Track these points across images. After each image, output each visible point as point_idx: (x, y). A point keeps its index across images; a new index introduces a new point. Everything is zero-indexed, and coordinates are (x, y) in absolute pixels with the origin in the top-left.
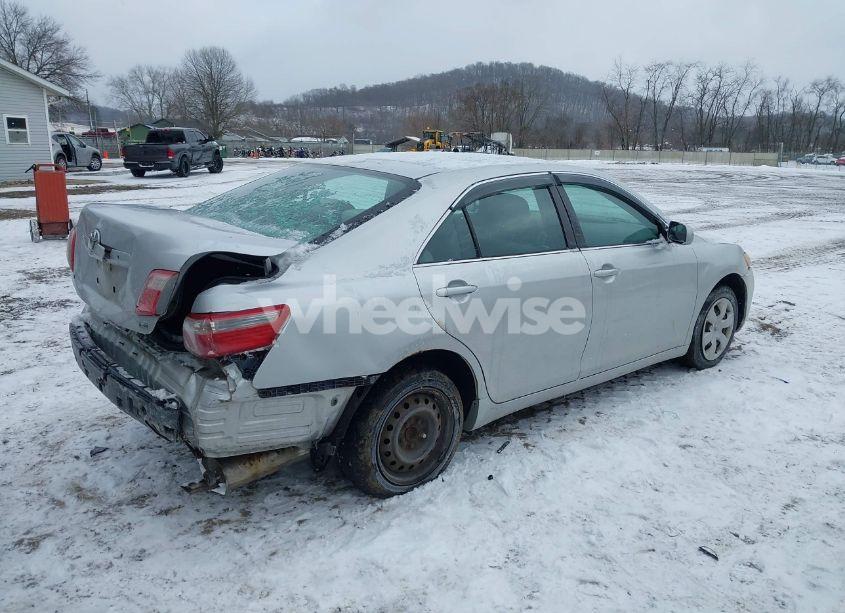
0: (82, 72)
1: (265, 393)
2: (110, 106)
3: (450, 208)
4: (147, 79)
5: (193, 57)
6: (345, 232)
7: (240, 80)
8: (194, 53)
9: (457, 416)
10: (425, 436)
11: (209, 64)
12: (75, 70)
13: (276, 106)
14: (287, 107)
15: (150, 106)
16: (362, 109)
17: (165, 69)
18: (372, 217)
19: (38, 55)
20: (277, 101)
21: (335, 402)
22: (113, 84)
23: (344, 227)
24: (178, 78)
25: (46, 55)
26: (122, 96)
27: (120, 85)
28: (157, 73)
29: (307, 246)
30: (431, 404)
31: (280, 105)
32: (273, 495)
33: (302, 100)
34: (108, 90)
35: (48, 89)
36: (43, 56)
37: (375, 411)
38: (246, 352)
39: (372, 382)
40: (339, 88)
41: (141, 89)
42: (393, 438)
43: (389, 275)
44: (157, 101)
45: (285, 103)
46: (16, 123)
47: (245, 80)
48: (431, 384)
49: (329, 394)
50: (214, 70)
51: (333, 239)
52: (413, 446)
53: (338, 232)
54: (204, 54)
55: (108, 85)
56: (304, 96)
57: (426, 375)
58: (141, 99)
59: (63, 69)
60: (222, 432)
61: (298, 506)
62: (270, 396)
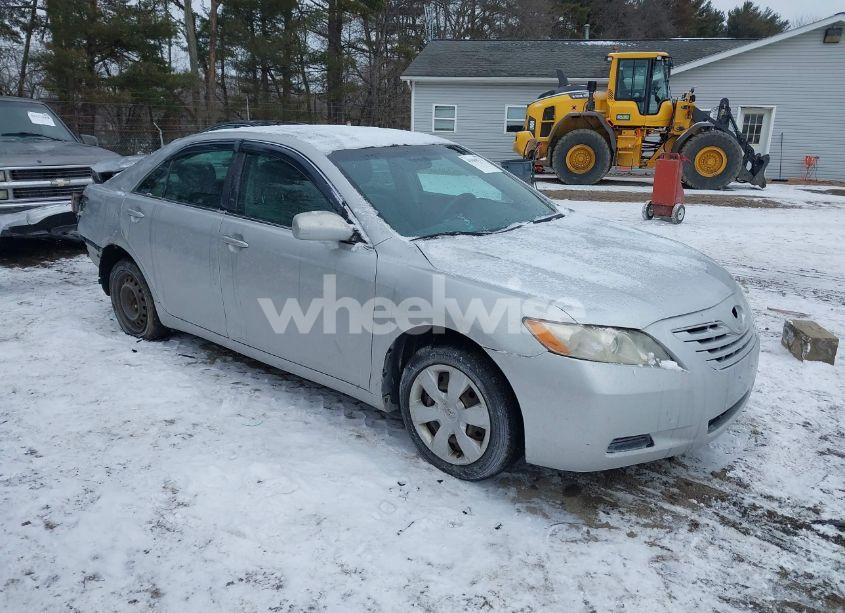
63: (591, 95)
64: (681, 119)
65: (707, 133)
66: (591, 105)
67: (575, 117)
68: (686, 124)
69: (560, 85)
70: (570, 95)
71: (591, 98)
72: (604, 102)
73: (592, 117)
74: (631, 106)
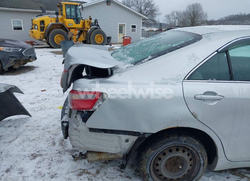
0: (157, 13)
1: (92, 130)
2: (164, 23)
3: (217, 51)
4: (175, 14)
5: (189, 7)
6: (149, 60)
7: (203, 13)
8: (190, 5)
9: (202, 162)
10: (180, 167)
11: (194, 8)
12: (155, 12)
13: (215, 21)
14: (218, 21)
15: (175, 22)
16: (247, 21)
17: (181, 11)
18: (167, 53)
19: (147, 9)
20: (215, 20)
21: (127, 141)
22: (166, 16)
23: (150, 57)
24: (185, 14)
25: (149, 9)
26: (168, 20)
27: (168, 17)
28: (179, 13)
29: (130, 65)
30: (186, 153)
31: (216, 21)
32: (112, 168)
33: (224, 19)
34: (165, 18)
35: (143, 17)
36: (148, 9)
37: (150, 150)
38: (84, 110)
39: (147, 136)
40: (239, 14)
41: (173, 17)
42: (161, 164)
43: (167, 83)
44: (177, 21)
45: (218, 20)
46: (134, 27)
47: (204, 13)
48: (186, 144)
49: (124, 137)
50: (195, 10)
51: (142, 63)
52: (173, 170)
53: (146, 60)
54: (193, 5)
55: (165, 17)
56: (225, 17)
57: (184, 139)
58: (173, 20)
59: (152, 12)
60: (79, 141)
61: (119, 177)
62: (94, 131)
63: (57, 17)
64: (87, 25)
65: (97, 30)
66: (57, 20)
67: (53, 25)
68: (89, 27)
69: (43, 12)
70: (49, 16)
71: (57, 18)
72: (62, 19)
73: (58, 24)
74: (72, 21)
